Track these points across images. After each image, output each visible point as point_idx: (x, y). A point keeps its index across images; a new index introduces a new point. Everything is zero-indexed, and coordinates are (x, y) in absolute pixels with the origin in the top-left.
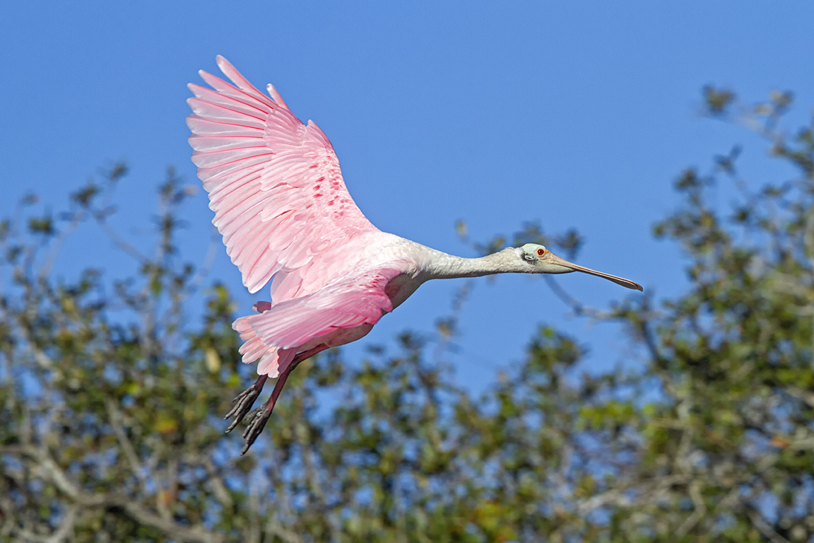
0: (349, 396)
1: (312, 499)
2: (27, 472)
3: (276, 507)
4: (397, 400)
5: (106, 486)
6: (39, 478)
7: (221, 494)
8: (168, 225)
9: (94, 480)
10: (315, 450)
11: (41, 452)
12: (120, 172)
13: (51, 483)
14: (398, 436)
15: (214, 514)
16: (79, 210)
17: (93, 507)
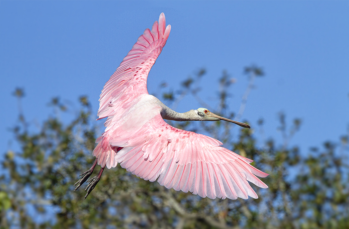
0: (302, 170)
1: (287, 215)
2: (163, 204)
3: (271, 218)
4: (323, 172)
5: (197, 210)
6: (168, 206)
7: (247, 213)
8: (223, 96)
9: (192, 207)
10: (288, 193)
11: (168, 195)
12: (202, 73)
13: (173, 209)
14: (324, 187)
15: (243, 221)
16: (184, 89)
17: (191, 219)
